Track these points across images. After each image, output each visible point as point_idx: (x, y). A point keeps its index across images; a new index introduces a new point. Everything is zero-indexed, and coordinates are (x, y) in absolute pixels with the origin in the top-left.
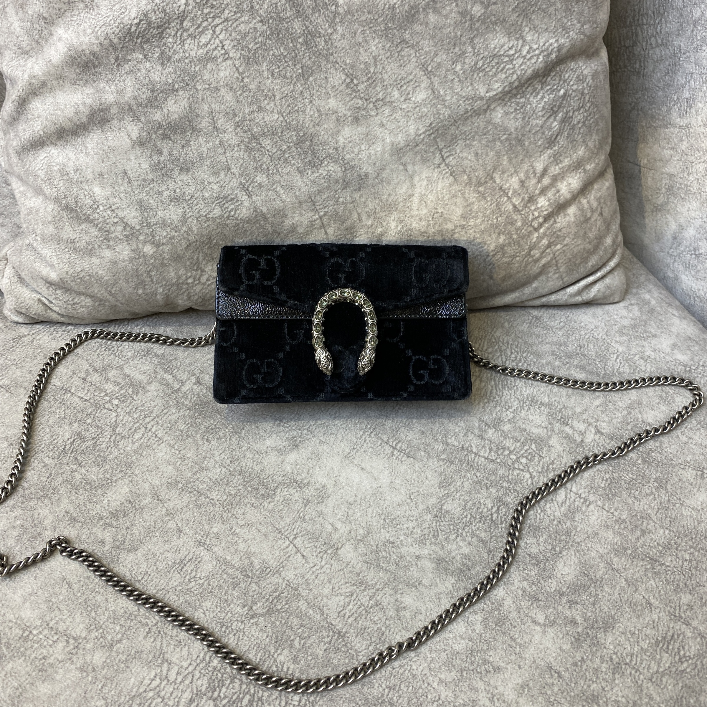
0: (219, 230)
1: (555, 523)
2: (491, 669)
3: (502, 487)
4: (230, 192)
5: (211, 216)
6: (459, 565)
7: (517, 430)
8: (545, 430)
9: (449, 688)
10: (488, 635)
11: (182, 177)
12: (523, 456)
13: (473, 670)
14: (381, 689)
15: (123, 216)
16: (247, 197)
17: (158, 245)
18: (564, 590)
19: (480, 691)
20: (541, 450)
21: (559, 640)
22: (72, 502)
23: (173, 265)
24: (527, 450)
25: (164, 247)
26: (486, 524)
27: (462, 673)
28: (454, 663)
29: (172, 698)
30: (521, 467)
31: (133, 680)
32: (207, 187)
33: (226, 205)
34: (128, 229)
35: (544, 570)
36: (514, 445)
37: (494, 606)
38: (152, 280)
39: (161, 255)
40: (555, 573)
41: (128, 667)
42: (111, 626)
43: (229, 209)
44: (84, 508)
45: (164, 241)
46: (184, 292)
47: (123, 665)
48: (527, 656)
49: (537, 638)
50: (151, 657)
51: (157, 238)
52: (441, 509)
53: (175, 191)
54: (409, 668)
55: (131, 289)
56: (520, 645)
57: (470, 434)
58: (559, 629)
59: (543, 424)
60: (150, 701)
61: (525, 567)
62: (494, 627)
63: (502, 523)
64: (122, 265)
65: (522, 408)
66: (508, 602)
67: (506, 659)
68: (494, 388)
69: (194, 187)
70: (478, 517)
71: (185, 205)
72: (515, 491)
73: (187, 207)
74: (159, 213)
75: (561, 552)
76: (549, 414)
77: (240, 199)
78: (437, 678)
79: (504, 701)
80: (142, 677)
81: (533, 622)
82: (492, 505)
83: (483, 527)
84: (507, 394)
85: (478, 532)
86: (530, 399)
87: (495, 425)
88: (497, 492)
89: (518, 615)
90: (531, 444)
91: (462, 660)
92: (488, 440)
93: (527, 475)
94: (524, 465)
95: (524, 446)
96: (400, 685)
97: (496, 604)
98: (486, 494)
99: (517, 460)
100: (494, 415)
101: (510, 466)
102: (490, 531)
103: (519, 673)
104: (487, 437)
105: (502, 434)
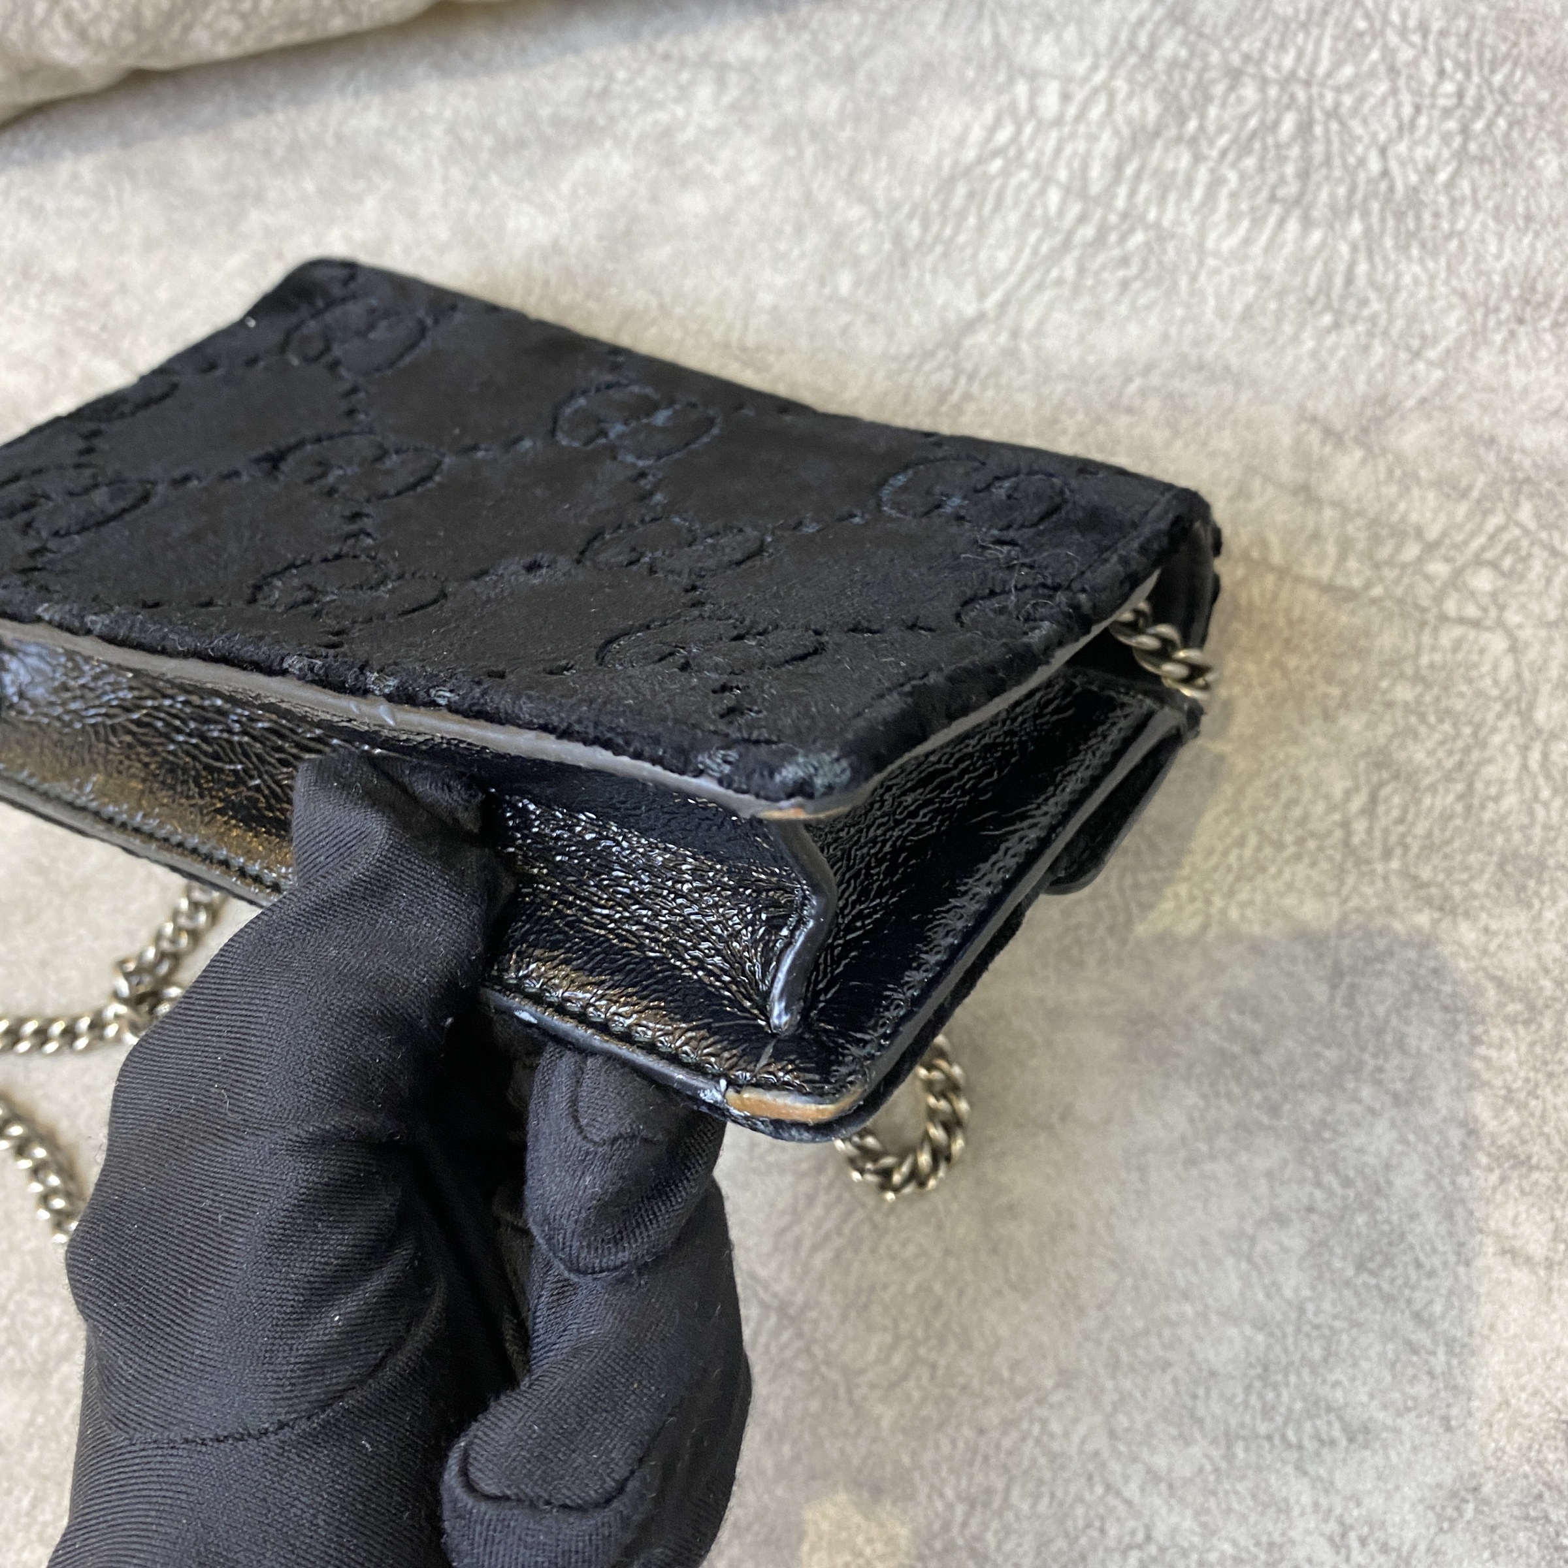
2: (1337, 1433)
3: (1389, 705)
6: (1214, 1037)
7: (1460, 444)
9: (1181, 1500)
10: (1326, 1306)
12: (1478, 561)
13: (1269, 1438)
14: (939, 1505)
19: (1296, 1512)
24: (1501, 529)
26: (1325, 865)
27: (1229, 1446)
28: (1201, 1411)
30: (1471, 611)
35: (1558, 1040)
36: (1443, 518)
37: (1351, 1193)
48: (1478, 1382)
49: (1517, 1313)
54: (1036, 1429)
56: (1450, 1344)
57: (1256, 484)
62: (1350, 1272)
63: (1387, 855)
65: (1479, 336)
66: (1410, 1176)
67: (1395, 1396)
68: (1362, 256)
72: (1446, 714)
78: (1140, 1467)
79: (1385, 1548)
81: (1504, 1252)
82: (1348, 783)
83: (1309, 879)
84: (1416, 281)
85: (1290, 901)
86: (1515, 292)
87: (1365, 431)
88: (1370, 726)
89: (1443, 1229)
90: (1516, 504)
91: (1230, 1401)
92: (1337, 504)
93: (1498, 643)
94: (1485, 601)
95: (1486, 513)
96: (1008, 1490)
97: (1360, 1184)
98: (1320, 742)
99: (1456, 581)
100: (1361, 386)
101: (1424, 610)
102: (1337, 892)
103: (1444, 1446)
104: (1327, 490)
105: (1390, 472)
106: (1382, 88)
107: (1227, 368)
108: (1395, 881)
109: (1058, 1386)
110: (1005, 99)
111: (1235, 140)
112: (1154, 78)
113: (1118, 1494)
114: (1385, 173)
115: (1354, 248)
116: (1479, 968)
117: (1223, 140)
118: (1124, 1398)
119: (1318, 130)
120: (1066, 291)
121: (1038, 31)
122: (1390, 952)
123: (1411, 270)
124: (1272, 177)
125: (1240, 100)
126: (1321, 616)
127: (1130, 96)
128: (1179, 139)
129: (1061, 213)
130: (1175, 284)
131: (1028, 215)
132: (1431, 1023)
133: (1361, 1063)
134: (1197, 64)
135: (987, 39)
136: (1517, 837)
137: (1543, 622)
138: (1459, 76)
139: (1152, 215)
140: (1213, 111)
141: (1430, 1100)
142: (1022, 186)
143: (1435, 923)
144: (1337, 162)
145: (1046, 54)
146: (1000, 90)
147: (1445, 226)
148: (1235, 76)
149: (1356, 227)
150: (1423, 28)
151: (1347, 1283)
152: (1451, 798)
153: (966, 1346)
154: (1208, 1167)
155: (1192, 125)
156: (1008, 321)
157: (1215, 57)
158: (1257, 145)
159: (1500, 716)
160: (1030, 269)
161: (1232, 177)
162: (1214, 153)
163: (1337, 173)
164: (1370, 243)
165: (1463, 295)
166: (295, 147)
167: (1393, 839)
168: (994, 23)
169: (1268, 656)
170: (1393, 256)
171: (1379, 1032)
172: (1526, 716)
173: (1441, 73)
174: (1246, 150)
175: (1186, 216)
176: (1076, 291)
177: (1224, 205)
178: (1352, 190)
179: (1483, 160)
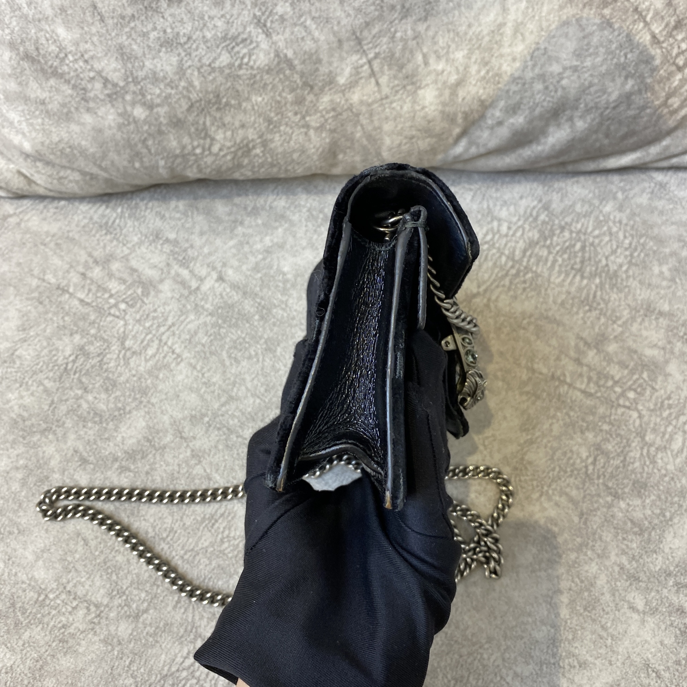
0: (229, 84)
1: (667, 479)
2: (576, 664)
3: (601, 431)
4: (240, 29)
5: (217, 64)
6: (542, 532)
7: (626, 352)
8: (662, 352)
10: (574, 621)
11: (172, 10)
12: (630, 389)
13: (554, 664)
14: (446, 680)
15: (100, 68)
16: (264, 36)
17: (151, 107)
18: (672, 568)
20: (654, 380)
21: (660, 632)
22: (79, 438)
23: (174, 131)
24: (638, 379)
25: (159, 109)
26: (579, 479)
28: (533, 654)
29: (208, 680)
30: (627, 404)
31: (163, 656)
32: (208, 24)
33: (237, 49)
34: (110, 86)
35: (649, 541)
36: (620, 374)
37: (583, 585)
38: (149, 151)
39: (156, 119)
40: (661, 546)
41: (157, 642)
42: (135, 592)
43: (241, 55)
44: (95, 447)
45: (158, 101)
46: (193, 164)
47: (151, 639)
48: (620, 650)
49: (633, 628)
50: (182, 631)
51: (149, 97)
52: (522, 459)
53: (165, 32)
54: (479, 657)
55: (125, 163)
56: (612, 636)
57: (563, 356)
58: (662, 618)
59: (660, 344)
60: (183, 682)
61: (625, 536)
62: (582, 611)
63: (599, 478)
64: (108, 133)
65: (633, 319)
66: (602, 581)
67: (595, 652)
68: (599, 289)
69: (190, 24)
70: (568, 470)
71: (180, 50)
72: (618, 435)
73: (183, 54)
74: (147, 63)
75: (671, 519)
76: (670, 329)
77: (254, 39)
78: (512, 671)
80: (173, 653)
81: (630, 608)
82: (587, 454)
83: (574, 483)
84: (615, 299)
85: (568, 490)
86: (645, 307)
87: (597, 344)
88: (595, 436)
89: (612, 599)
90: (642, 372)
91: (542, 651)
92: (587, 366)
93: (635, 415)
94: (632, 401)
95: (633, 374)
96: (469, 676)
97: (586, 582)
98: (579, 440)
99: (623, 394)
100: (597, 330)
101: (613, 402)
102: (583, 488)
103: (609, 670)
104: (585, 361)
105: (605, 358)
106: (607, 239)
107: (555, 319)
108: (601, 487)
109: (487, 642)
110: (490, 226)
111: (561, 248)
112: (537, 226)
113: (505, 680)
114: (607, 265)
115: (597, 287)
116: (626, 516)
117: (558, 248)
118: (508, 648)
119: (587, 249)
120: (506, 289)
121: (502, 206)
122: (598, 509)
123: (614, 296)
124: (572, 262)
125: (564, 236)
126: (581, 400)
127: (529, 230)
128: (544, 246)
129: (506, 264)
130: (540, 291)
131: (495, 264)
132: (610, 532)
133: (588, 543)
134: (551, 223)
135: (485, 206)
136: (639, 476)
137: (649, 409)
138: (630, 238)
139: (534, 268)
140: (555, 238)
141: (609, 557)
142: (494, 254)
143: (613, 501)
144: (593, 260)
145: (504, 214)
146: (489, 223)
147: (625, 284)
148: (562, 229)
149: (597, 281)
150: (620, 222)
151: (581, 615)
152: (619, 462)
153: (457, 627)
154: (538, 574)
155: (548, 242)
156: (487, 295)
157: (557, 222)
158: (568, 251)
159: (635, 437)
160: (495, 280)
161: (560, 260)
162: (555, 252)
163: (592, 263)
164: (601, 286)
165: (629, 305)
166: (254, 208)
167: (601, 473)
168: (488, 201)
169: (564, 411)
170: (608, 291)
171: (594, 534)
172: (643, 438)
173: (625, 237)
174: (565, 252)
175: (545, 270)
176: (509, 289)
177: (557, 268)
178: (597, 269)
179: (636, 265)
